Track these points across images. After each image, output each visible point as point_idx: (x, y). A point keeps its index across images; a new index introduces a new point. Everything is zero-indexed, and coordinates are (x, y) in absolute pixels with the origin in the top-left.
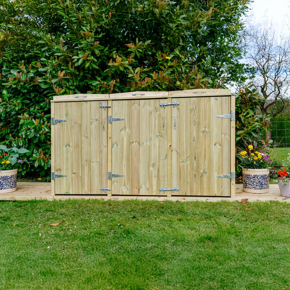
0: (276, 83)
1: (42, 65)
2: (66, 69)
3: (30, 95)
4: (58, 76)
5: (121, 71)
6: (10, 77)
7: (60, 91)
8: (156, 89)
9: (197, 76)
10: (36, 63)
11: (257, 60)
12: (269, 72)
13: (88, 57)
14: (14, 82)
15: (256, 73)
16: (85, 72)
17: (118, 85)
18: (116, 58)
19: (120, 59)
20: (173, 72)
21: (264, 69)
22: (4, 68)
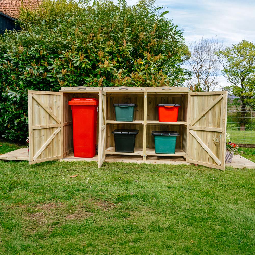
0: (206, 83)
1: (48, 63)
2: (67, 68)
3: (40, 86)
4: (61, 73)
5: (108, 71)
6: (25, 72)
7: (63, 83)
8: (133, 85)
9: (162, 77)
10: (44, 62)
11: (194, 66)
12: (202, 75)
13: (83, 60)
14: (28, 76)
15: (192, 76)
16: (81, 70)
17: (105, 81)
18: (104, 61)
19: (107, 62)
20: (145, 74)
21: (198, 73)
22: (20, 65)
